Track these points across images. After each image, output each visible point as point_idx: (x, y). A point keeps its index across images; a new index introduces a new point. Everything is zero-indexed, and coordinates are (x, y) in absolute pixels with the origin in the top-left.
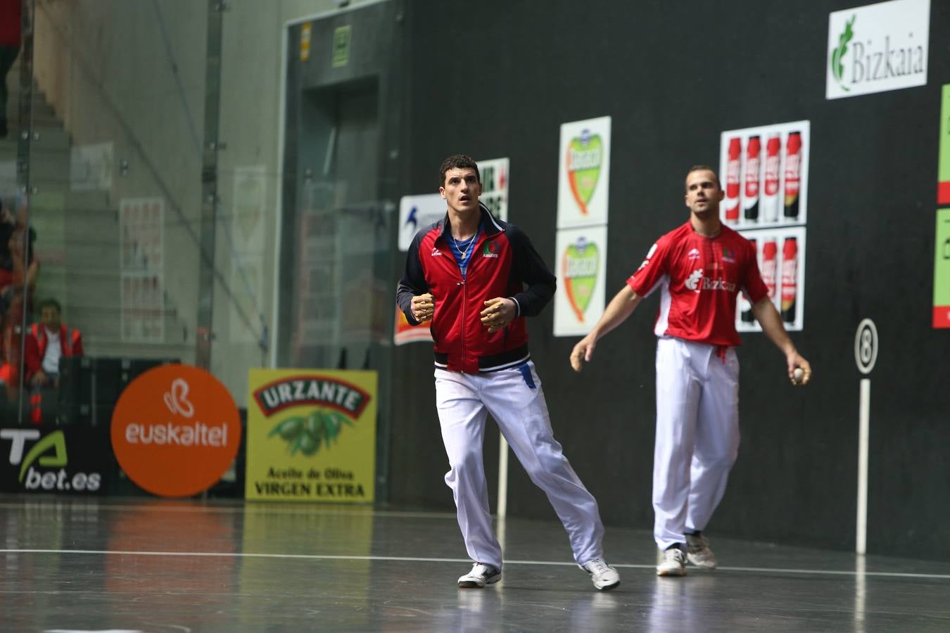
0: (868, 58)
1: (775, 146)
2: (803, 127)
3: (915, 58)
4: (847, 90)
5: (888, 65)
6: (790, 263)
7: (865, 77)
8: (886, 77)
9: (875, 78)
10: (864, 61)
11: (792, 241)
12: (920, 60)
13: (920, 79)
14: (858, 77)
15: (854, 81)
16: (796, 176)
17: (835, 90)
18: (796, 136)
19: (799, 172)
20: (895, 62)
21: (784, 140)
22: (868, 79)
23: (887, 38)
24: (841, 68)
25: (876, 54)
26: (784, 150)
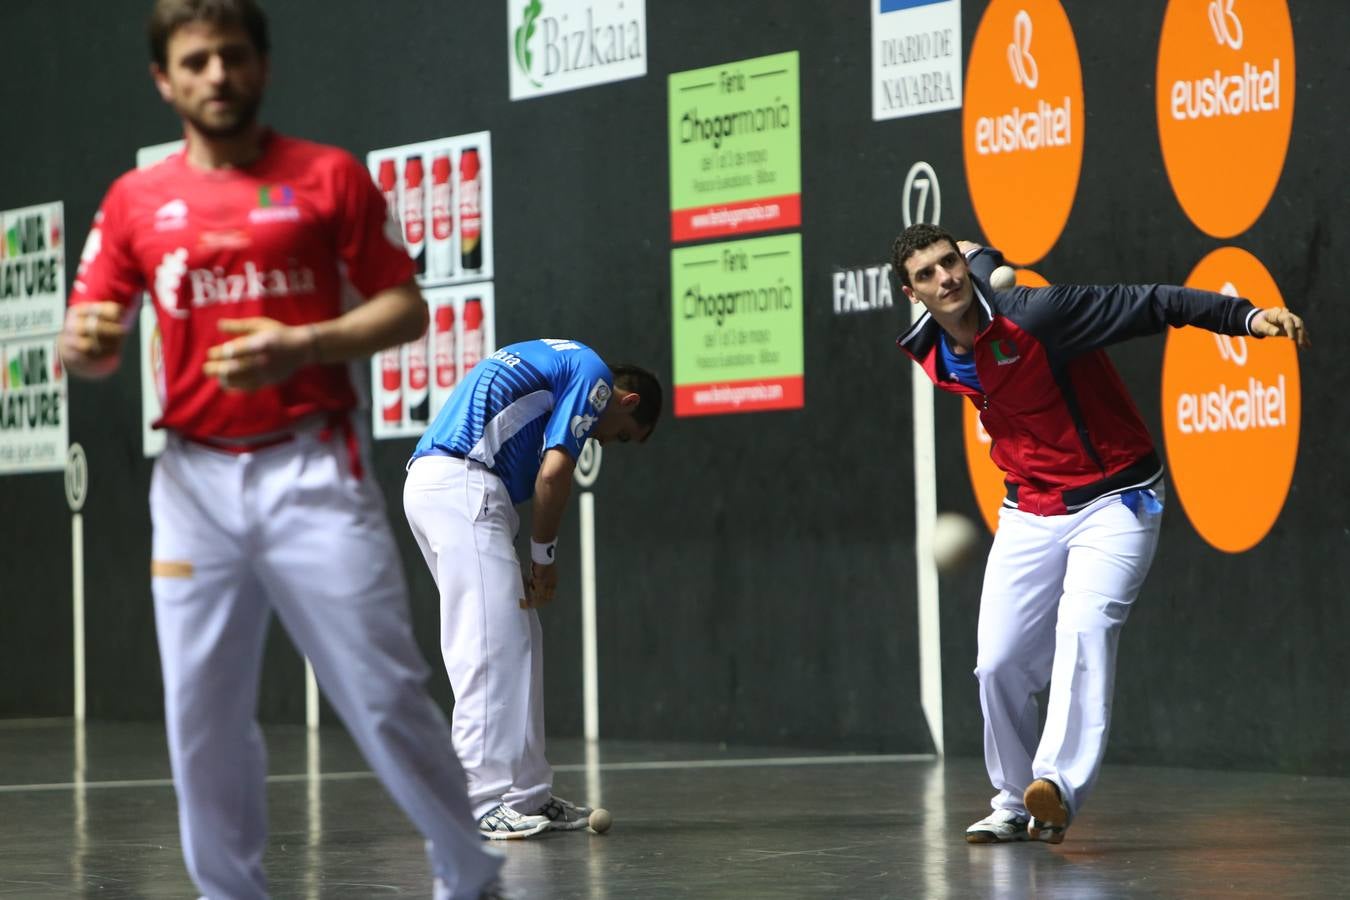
0: (565, 39)
1: (443, 169)
2: (482, 141)
3: (629, 38)
4: (539, 85)
5: (593, 48)
6: (474, 334)
7: (562, 68)
8: (591, 65)
9: (576, 68)
10: (559, 44)
11: (474, 304)
12: (637, 39)
13: (637, 68)
14: (552, 69)
15: (547, 74)
16: (475, 210)
17: (522, 87)
18: (471, 153)
19: (479, 204)
20: (603, 44)
21: (456, 160)
22: (567, 70)
23: (590, 11)
24: (528, 56)
25: (576, 34)
26: (456, 175)
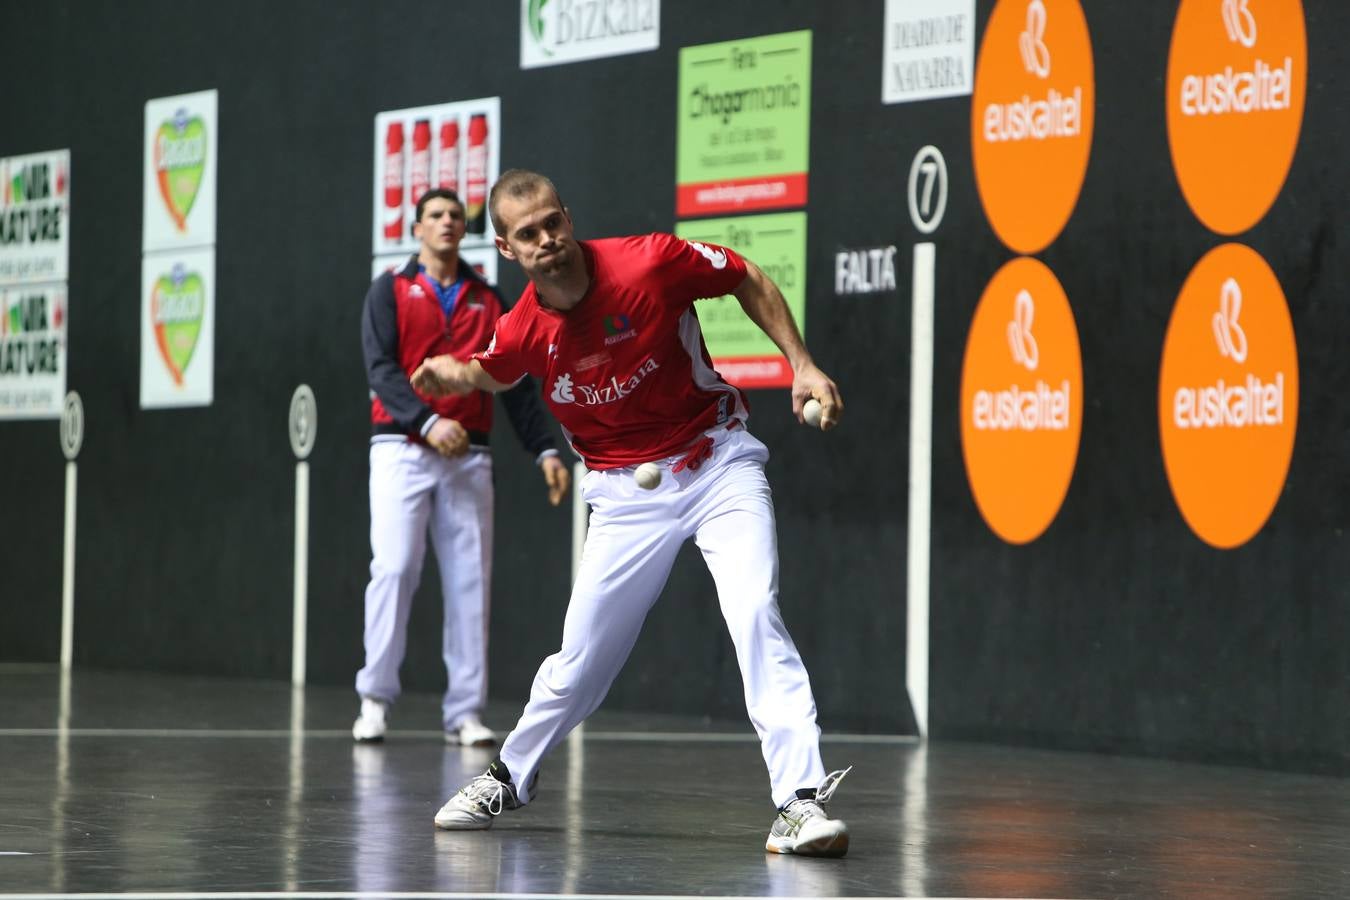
0: (578, 9)
1: (451, 134)
2: (491, 107)
3: (642, 10)
4: (550, 54)
5: (606, 20)
7: (575, 36)
8: (603, 36)
9: (588, 38)
10: (572, 13)
12: (649, 12)
13: (649, 41)
14: (564, 36)
15: (559, 43)
16: (481, 176)
17: (534, 54)
18: (480, 121)
19: (486, 170)
20: (616, 15)
21: (464, 125)
22: (579, 40)
24: (541, 25)
25: (589, 4)
26: (464, 140)
